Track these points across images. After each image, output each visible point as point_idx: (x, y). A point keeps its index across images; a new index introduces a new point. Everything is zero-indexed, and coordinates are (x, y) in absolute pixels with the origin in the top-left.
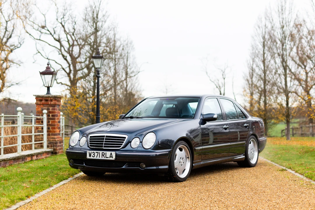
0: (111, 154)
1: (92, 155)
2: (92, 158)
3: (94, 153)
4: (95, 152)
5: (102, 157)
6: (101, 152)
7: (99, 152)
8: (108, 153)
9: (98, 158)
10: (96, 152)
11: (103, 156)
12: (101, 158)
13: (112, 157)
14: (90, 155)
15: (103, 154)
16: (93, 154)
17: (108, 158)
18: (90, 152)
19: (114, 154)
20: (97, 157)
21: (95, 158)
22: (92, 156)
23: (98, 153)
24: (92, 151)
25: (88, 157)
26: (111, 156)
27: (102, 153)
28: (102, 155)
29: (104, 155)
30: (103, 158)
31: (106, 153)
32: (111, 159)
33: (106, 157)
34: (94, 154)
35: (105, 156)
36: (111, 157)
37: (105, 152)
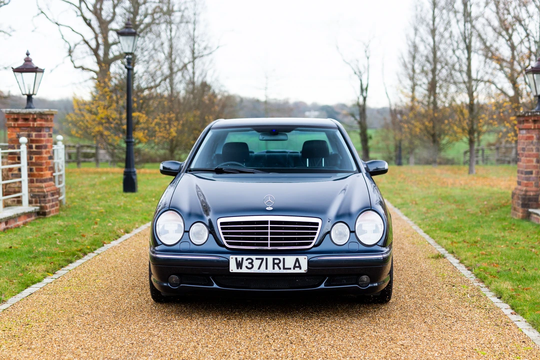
0: (297, 260)
1: (245, 263)
2: (244, 270)
3: (250, 261)
4: (254, 257)
5: (274, 269)
6: (270, 258)
7: (265, 257)
8: (290, 260)
9: (263, 270)
10: (257, 259)
11: (276, 266)
12: (270, 270)
13: (300, 267)
14: (239, 265)
15: (277, 261)
16: (249, 263)
17: (290, 269)
18: (239, 258)
19: (304, 260)
20: (259, 268)
21: (255, 270)
22: (247, 267)
23: (262, 259)
24: (245, 257)
25: (233, 268)
26: (297, 265)
27: (274, 259)
28: (274, 263)
29: (278, 264)
30: (277, 270)
31: (284, 259)
32: (297, 271)
33: (284, 268)
34: (251, 263)
35: (281, 265)
36: (297, 267)
37: (281, 257)
